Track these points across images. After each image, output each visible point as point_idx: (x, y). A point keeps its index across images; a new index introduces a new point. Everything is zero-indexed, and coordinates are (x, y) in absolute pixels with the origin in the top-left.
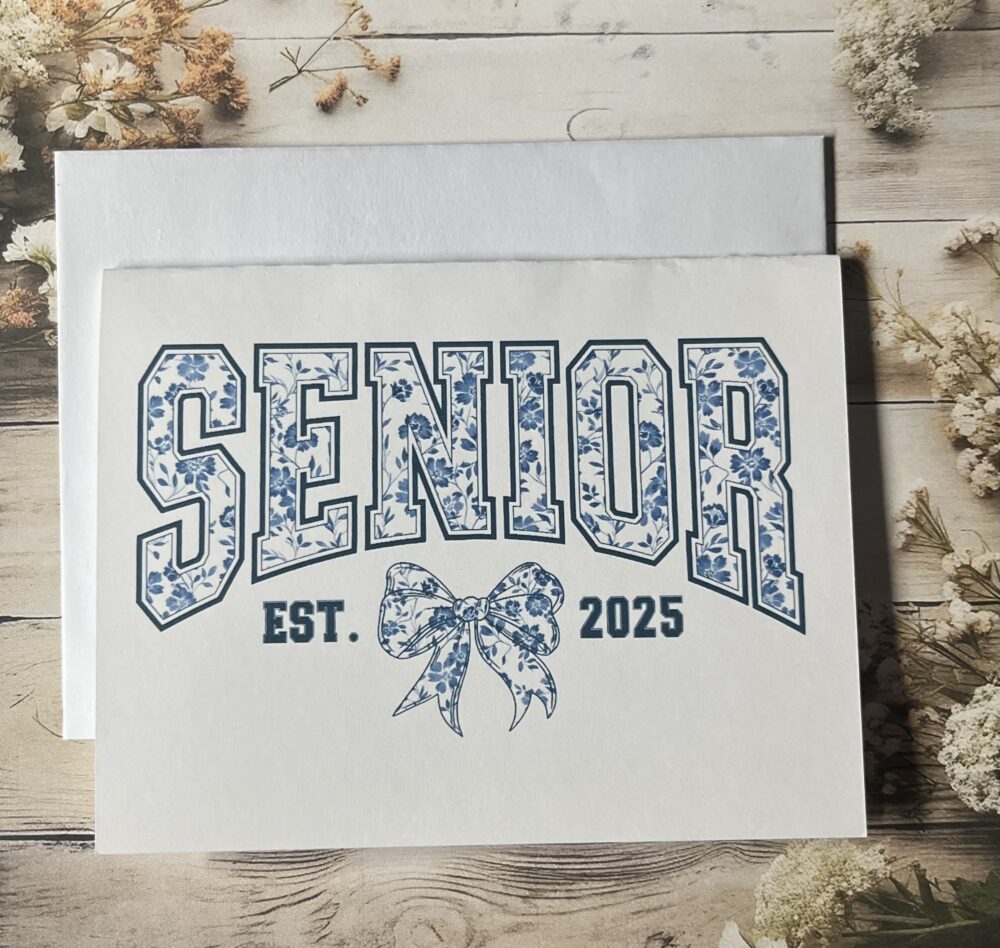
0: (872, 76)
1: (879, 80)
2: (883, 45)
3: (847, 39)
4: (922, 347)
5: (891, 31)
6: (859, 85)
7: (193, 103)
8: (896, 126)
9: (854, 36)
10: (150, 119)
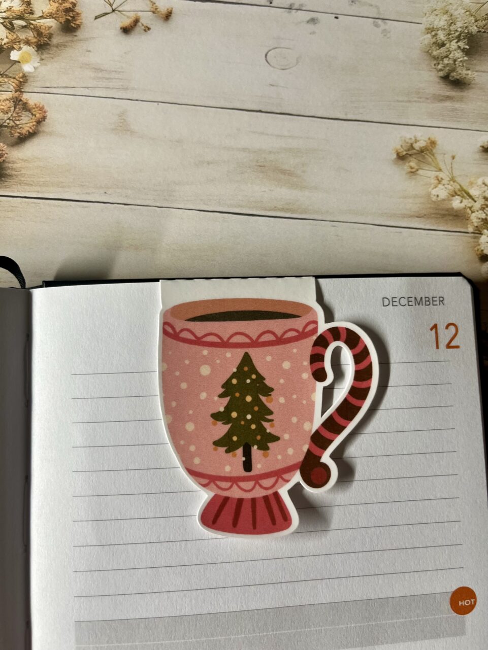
0: (443, 49)
1: (446, 52)
2: (449, 34)
3: (429, 29)
4: (464, 200)
5: (454, 28)
6: (435, 53)
7: (50, 23)
8: (456, 77)
9: (433, 28)
10: (24, 29)
